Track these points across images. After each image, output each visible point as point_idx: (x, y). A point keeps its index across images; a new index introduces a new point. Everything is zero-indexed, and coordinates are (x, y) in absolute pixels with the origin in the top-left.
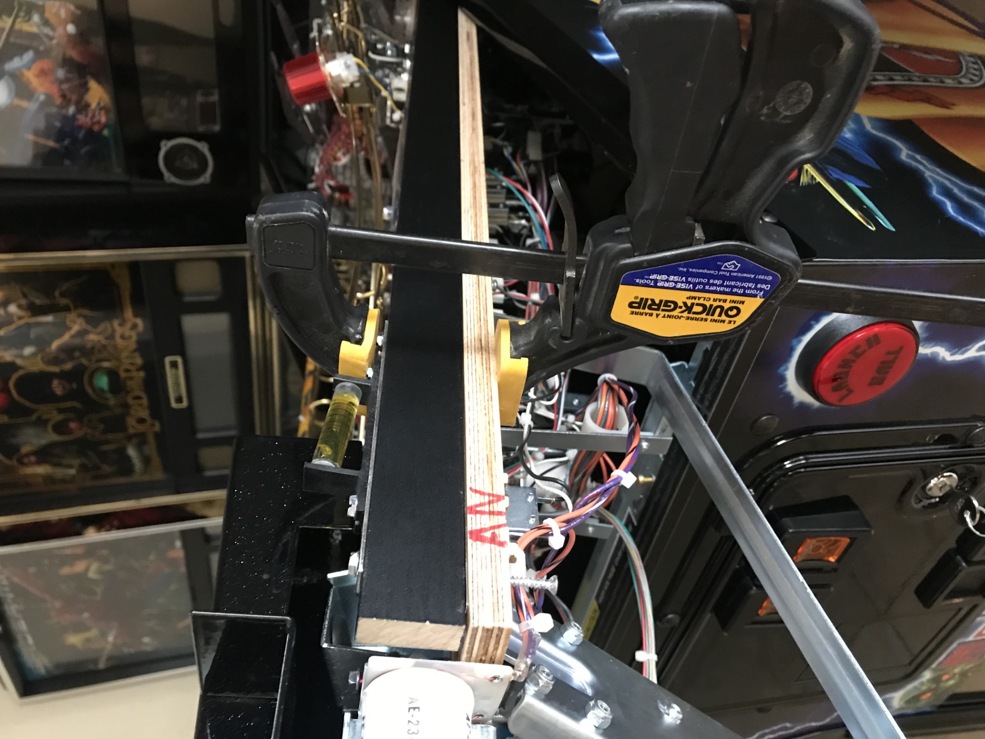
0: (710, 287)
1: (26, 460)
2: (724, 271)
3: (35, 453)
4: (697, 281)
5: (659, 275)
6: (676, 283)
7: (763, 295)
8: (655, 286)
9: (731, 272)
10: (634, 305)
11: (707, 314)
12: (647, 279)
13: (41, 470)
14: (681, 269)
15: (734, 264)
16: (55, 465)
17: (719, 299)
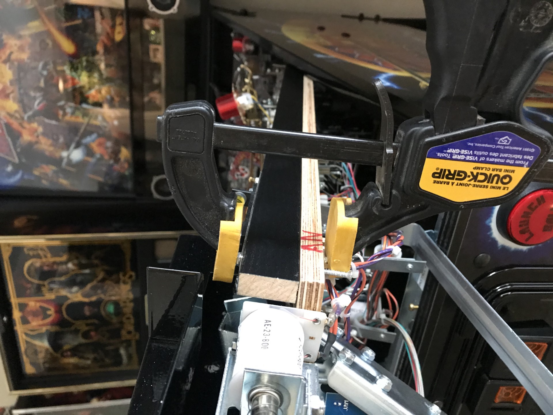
0: (489, 159)
1: (65, 354)
2: (500, 145)
3: (70, 350)
4: (480, 154)
5: (453, 149)
6: (466, 155)
7: (528, 165)
8: (451, 159)
9: (504, 145)
10: (436, 175)
11: (488, 182)
12: (445, 153)
13: (73, 360)
14: (469, 144)
15: (506, 139)
16: (81, 357)
17: (497, 169)
